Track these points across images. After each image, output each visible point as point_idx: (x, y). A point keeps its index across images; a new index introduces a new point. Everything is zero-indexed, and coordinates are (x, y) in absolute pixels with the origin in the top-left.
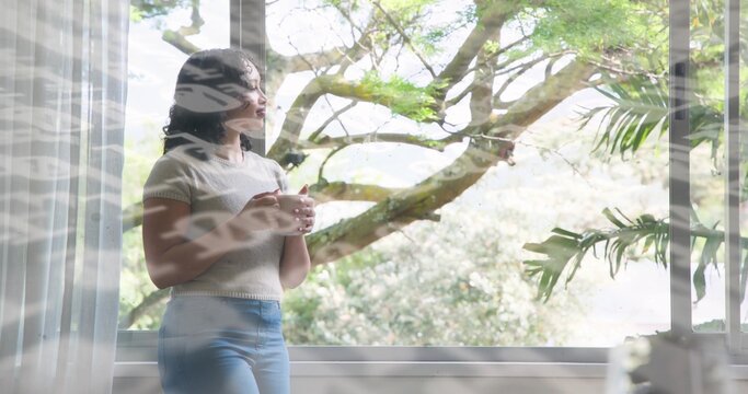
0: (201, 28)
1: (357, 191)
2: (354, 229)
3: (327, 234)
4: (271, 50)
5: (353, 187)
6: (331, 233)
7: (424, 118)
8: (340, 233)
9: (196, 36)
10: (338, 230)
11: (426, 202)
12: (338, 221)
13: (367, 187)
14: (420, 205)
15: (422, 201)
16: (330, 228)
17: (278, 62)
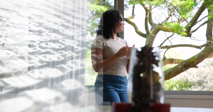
0: (134, 17)
1: (177, 61)
2: (173, 70)
3: (166, 72)
4: (153, 22)
5: (175, 60)
6: (167, 72)
7: (183, 34)
8: (169, 72)
9: (133, 19)
10: (169, 71)
11: (193, 62)
12: (169, 69)
13: (180, 60)
14: (192, 63)
15: (192, 62)
16: (167, 70)
17: (155, 25)
